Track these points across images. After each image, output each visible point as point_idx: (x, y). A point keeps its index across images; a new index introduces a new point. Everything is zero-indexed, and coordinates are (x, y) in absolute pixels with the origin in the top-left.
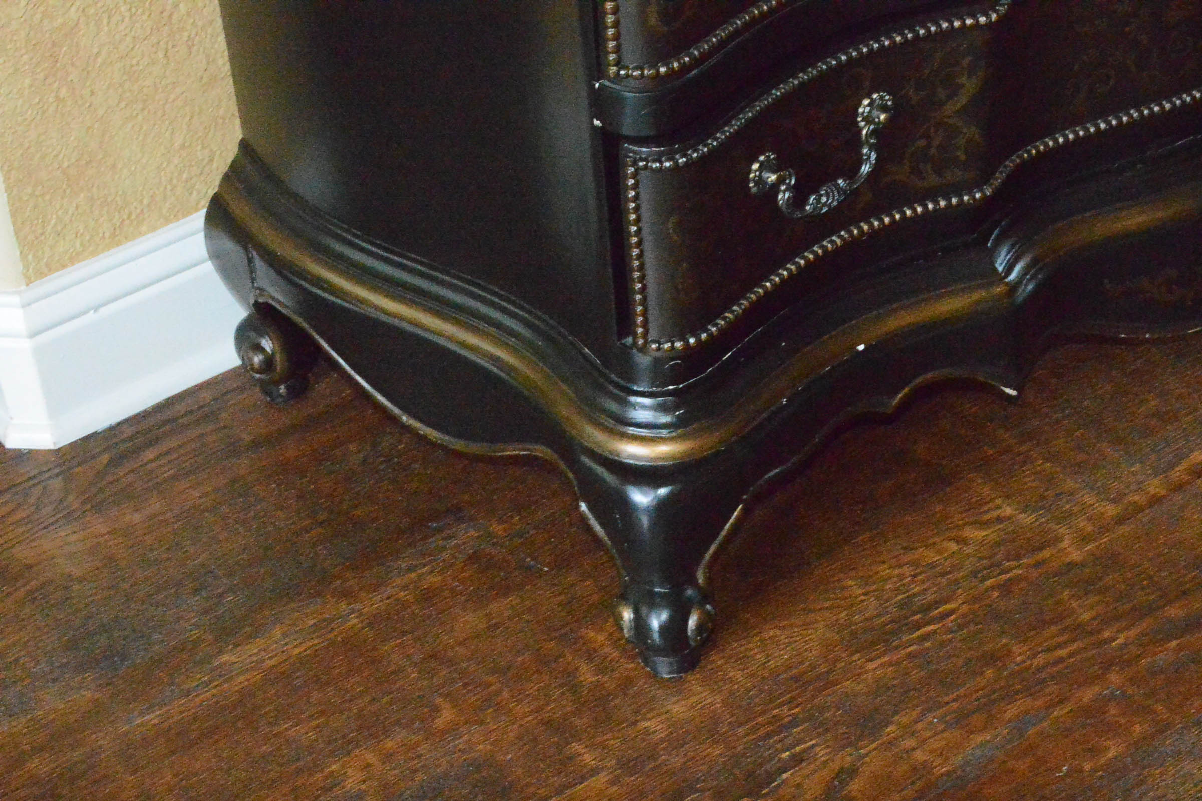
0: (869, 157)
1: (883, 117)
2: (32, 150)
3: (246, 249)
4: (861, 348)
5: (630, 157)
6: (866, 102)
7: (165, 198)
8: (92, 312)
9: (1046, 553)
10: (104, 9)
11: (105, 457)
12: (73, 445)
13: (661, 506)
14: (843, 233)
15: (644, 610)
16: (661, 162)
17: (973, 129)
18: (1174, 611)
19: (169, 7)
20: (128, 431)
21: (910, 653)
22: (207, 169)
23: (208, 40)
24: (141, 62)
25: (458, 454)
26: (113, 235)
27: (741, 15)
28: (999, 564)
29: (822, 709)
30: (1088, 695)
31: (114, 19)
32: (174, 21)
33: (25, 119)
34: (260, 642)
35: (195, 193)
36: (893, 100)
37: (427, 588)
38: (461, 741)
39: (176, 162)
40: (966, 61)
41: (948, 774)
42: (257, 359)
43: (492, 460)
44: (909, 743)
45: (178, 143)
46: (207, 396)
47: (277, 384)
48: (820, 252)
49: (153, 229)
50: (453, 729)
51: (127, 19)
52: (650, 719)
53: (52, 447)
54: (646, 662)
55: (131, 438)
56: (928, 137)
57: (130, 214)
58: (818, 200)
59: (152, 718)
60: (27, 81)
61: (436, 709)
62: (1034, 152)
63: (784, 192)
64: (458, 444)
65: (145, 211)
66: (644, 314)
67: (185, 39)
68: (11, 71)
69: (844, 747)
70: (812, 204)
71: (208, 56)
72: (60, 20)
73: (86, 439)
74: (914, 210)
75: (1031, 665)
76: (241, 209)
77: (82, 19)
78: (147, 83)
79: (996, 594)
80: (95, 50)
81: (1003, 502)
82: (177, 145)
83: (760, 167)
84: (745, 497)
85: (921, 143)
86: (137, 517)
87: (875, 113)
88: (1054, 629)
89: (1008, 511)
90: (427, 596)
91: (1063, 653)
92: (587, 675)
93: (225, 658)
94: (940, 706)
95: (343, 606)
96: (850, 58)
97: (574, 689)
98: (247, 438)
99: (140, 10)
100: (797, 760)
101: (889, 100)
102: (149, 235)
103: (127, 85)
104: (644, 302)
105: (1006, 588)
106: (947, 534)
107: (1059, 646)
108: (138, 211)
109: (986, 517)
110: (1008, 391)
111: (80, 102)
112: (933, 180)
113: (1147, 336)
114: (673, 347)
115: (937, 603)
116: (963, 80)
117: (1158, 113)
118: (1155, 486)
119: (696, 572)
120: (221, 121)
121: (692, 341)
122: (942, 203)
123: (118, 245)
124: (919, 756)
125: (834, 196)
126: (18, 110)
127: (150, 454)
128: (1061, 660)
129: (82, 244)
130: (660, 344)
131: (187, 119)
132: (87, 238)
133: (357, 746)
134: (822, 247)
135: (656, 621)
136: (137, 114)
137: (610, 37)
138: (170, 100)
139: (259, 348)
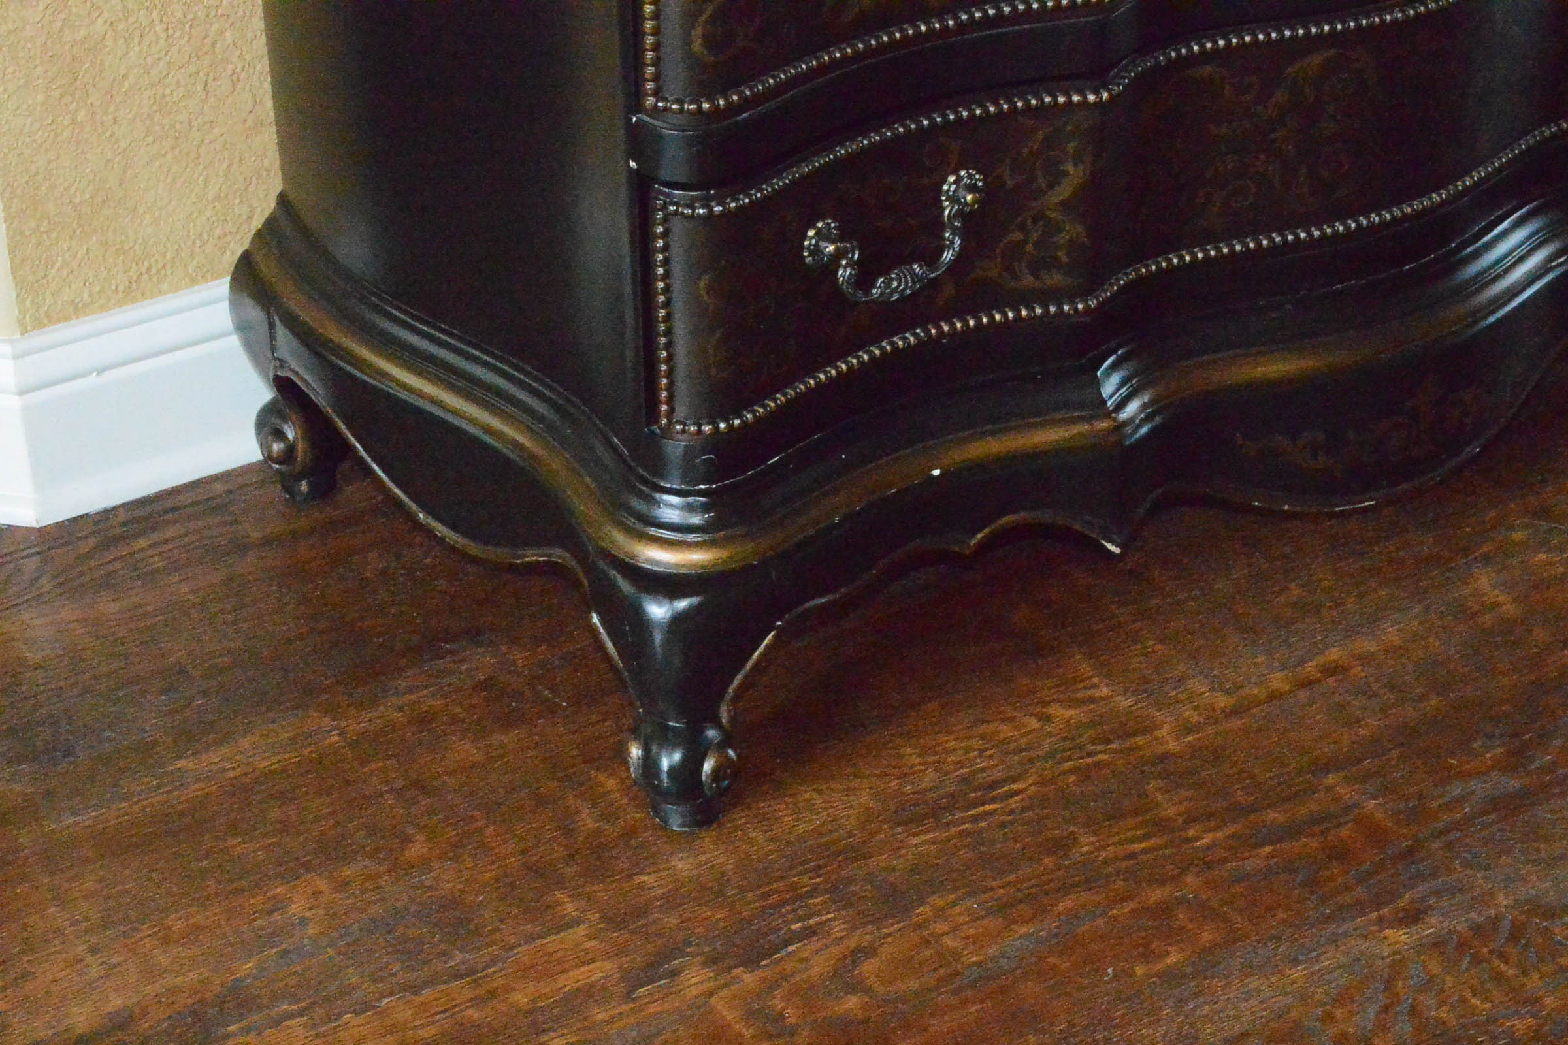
0: (952, 243)
1: (969, 197)
2: (40, 177)
3: (268, 313)
4: (936, 472)
5: (660, 200)
6: (952, 179)
7: (192, 255)
8: (95, 374)
9: (1140, 740)
10: (136, 25)
11: (92, 542)
12: (59, 525)
13: (678, 620)
14: (918, 331)
15: (654, 748)
16: (693, 208)
17: (1080, 228)
18: (1273, 816)
19: (212, 34)
20: (123, 516)
21: (963, 831)
22: (245, 226)
23: (255, 78)
24: (175, 94)
25: (475, 560)
26: (128, 290)
27: (807, 58)
28: (1081, 747)
29: (850, 881)
30: (1157, 894)
31: (146, 40)
32: (217, 50)
33: (35, 141)
34: (225, 750)
35: (228, 253)
36: (984, 180)
37: (426, 712)
38: (428, 876)
39: (208, 214)
40: (1071, 146)
41: (979, 964)
42: (277, 447)
43: (512, 568)
44: (941, 927)
45: (212, 192)
46: (218, 487)
47: (298, 478)
48: (888, 348)
49: (176, 289)
50: (424, 864)
51: (162, 42)
52: (650, 874)
53: (35, 525)
54: (657, 812)
55: (124, 524)
56: (1022, 228)
57: (149, 270)
58: (888, 284)
59: (86, 819)
60: (40, 98)
61: (407, 840)
62: (1154, 268)
63: (845, 267)
64: (474, 549)
65: (168, 266)
66: (670, 387)
67: (230, 73)
68: (21, 82)
69: (864, 925)
70: (880, 287)
71: (254, 96)
72: (83, 33)
73: (75, 520)
74: (1005, 315)
75: (1097, 857)
76: (269, 269)
77: (109, 34)
78: (180, 117)
79: (1072, 778)
80: (123, 72)
81: (1101, 682)
82: (210, 196)
83: (816, 234)
84: (779, 623)
85: (1018, 236)
86: (113, 607)
87: (962, 193)
88: (1131, 822)
89: (1105, 691)
90: (425, 720)
91: (1138, 847)
92: (587, 819)
93: (181, 763)
94: (986, 890)
95: (326, 720)
96: (933, 124)
97: (569, 832)
98: (256, 535)
99: (178, 33)
100: (809, 933)
101: (980, 180)
102: (170, 295)
103: (157, 117)
104: (670, 374)
105: (1084, 774)
106: (1031, 709)
107: (1134, 840)
108: (160, 266)
109: (1079, 695)
110: (1111, 547)
111: (100, 130)
112: (1028, 280)
113: (1286, 507)
114: (699, 431)
115: (1004, 781)
116: (1070, 168)
117: (1305, 240)
118: (1278, 681)
119: (719, 707)
120: (265, 174)
121: (722, 425)
122: (1038, 311)
123: (133, 303)
124: (949, 942)
125: (907, 282)
126: (27, 130)
127: (143, 542)
128: (1132, 856)
129: (91, 295)
130: (685, 425)
131: (225, 165)
132: (97, 289)
133: (308, 871)
134: (892, 344)
135: (668, 760)
136: (166, 153)
137: (649, 62)
138: (207, 141)
139: (279, 434)
